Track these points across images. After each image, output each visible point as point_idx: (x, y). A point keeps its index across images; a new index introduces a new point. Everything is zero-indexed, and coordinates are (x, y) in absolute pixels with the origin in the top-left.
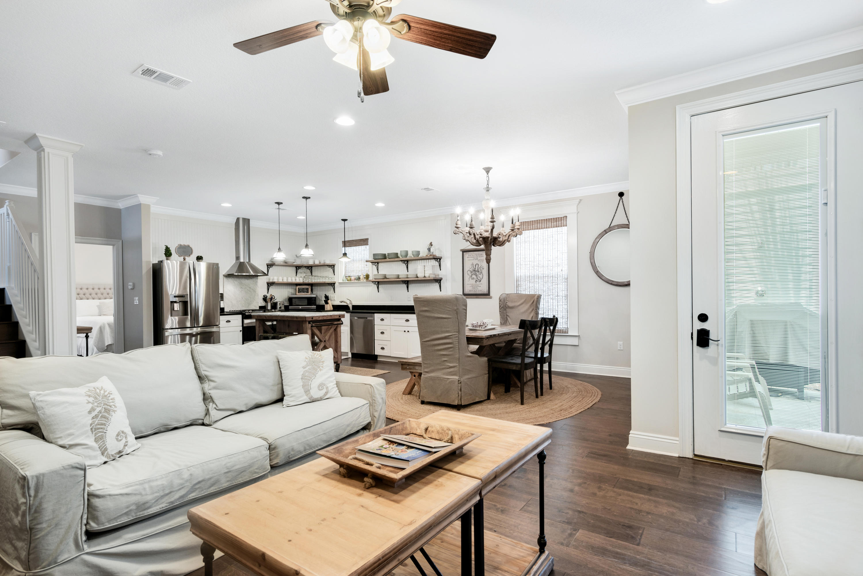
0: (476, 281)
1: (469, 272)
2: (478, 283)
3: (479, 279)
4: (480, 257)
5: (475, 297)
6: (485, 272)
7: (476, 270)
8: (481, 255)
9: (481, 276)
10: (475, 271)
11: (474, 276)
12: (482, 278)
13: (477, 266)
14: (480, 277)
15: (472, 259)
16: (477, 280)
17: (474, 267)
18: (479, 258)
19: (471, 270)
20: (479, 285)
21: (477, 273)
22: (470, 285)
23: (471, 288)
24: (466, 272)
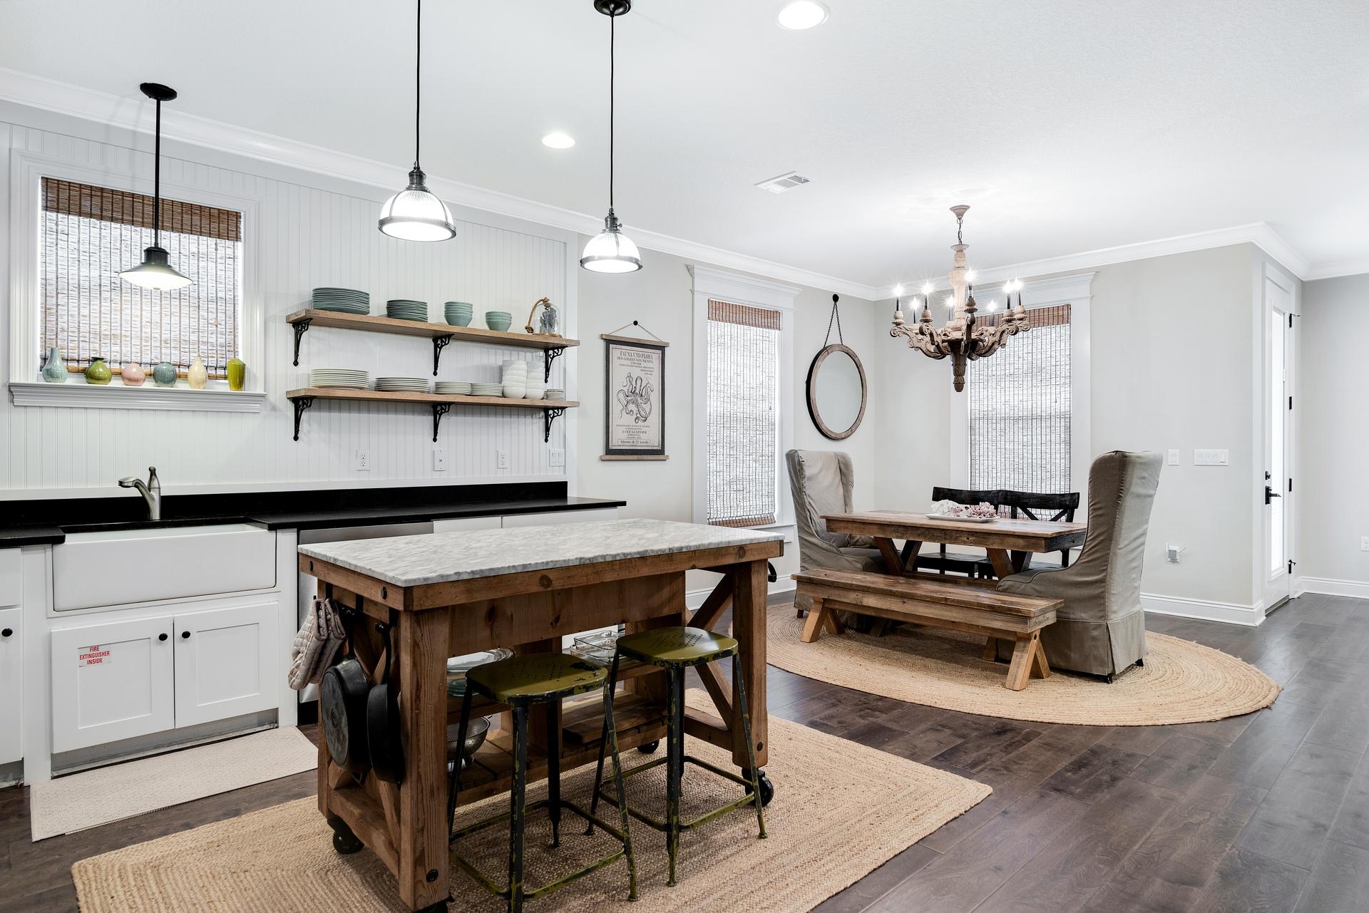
0: (637, 418)
1: (621, 396)
2: (640, 423)
3: (643, 413)
4: (645, 361)
5: (635, 457)
6: (655, 397)
7: (637, 392)
8: (649, 356)
9: (647, 407)
10: (636, 394)
11: (632, 407)
12: (650, 413)
13: (639, 382)
14: (644, 410)
15: (628, 362)
16: (638, 415)
17: (634, 383)
18: (643, 364)
19: (626, 389)
20: (644, 429)
21: (640, 401)
22: (624, 429)
23: (624, 436)
24: (615, 394)
